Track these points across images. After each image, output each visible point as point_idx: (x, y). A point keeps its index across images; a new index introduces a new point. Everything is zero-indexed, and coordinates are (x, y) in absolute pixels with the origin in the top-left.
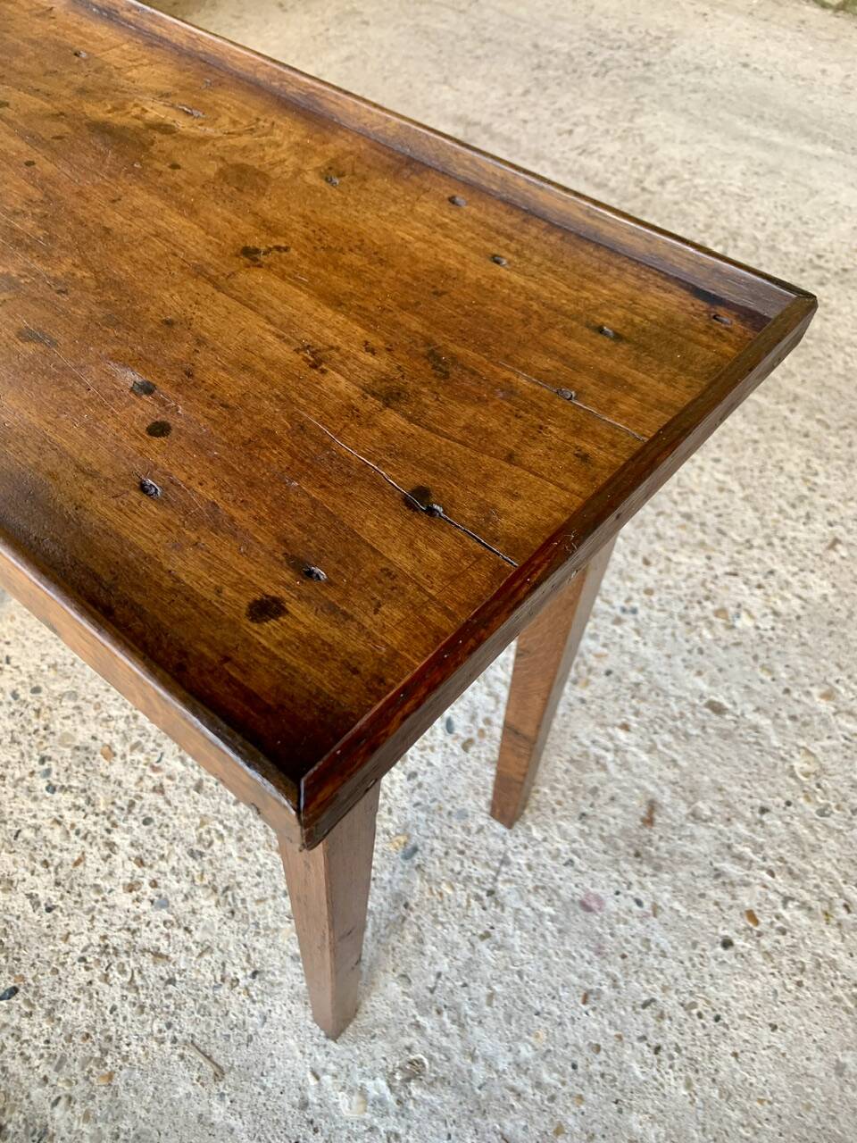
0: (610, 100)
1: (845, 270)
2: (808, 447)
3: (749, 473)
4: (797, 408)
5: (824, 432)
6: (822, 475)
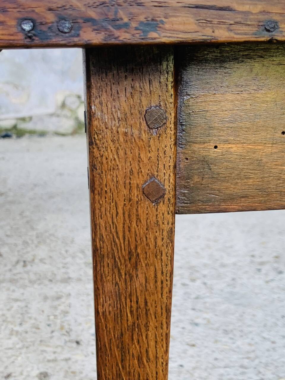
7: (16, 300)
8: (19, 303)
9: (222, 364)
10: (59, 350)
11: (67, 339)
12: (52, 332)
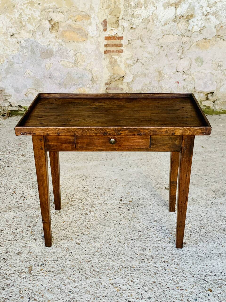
0: (20, 174)
1: (131, 201)
2: (169, 274)
3: (161, 296)
4: (156, 261)
5: (169, 265)
6: (180, 282)
7: (17, 217)
8: (18, 219)
9: (87, 253)
10: (28, 242)
11: (32, 237)
12: (27, 234)
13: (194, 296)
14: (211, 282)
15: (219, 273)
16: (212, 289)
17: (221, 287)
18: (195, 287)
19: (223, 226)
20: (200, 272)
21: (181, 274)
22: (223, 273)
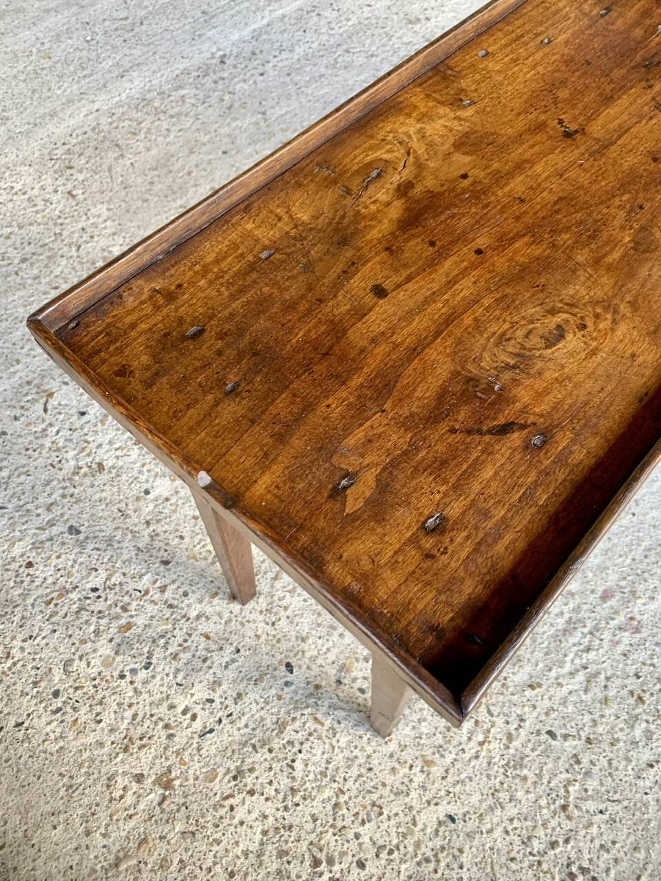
13: (50, 189)
14: (63, 157)
15: (68, 138)
16: (72, 164)
17: (82, 154)
18: (43, 177)
19: (30, 68)
20: (37, 154)
21: (7, 173)
22: (74, 135)
